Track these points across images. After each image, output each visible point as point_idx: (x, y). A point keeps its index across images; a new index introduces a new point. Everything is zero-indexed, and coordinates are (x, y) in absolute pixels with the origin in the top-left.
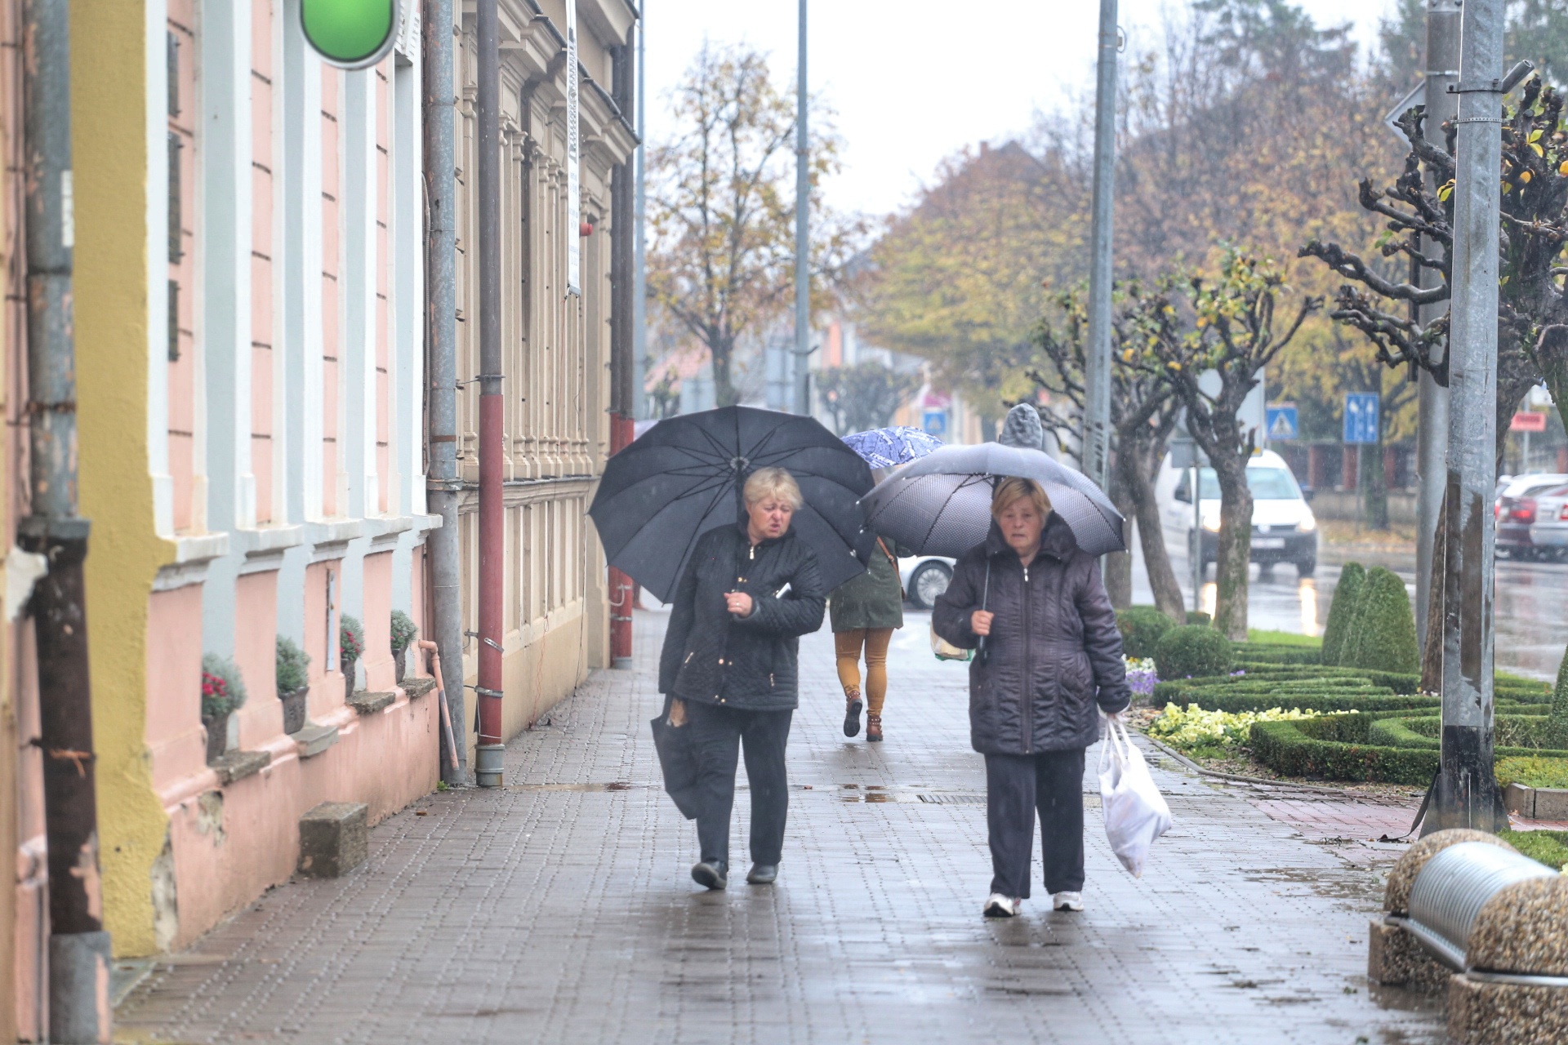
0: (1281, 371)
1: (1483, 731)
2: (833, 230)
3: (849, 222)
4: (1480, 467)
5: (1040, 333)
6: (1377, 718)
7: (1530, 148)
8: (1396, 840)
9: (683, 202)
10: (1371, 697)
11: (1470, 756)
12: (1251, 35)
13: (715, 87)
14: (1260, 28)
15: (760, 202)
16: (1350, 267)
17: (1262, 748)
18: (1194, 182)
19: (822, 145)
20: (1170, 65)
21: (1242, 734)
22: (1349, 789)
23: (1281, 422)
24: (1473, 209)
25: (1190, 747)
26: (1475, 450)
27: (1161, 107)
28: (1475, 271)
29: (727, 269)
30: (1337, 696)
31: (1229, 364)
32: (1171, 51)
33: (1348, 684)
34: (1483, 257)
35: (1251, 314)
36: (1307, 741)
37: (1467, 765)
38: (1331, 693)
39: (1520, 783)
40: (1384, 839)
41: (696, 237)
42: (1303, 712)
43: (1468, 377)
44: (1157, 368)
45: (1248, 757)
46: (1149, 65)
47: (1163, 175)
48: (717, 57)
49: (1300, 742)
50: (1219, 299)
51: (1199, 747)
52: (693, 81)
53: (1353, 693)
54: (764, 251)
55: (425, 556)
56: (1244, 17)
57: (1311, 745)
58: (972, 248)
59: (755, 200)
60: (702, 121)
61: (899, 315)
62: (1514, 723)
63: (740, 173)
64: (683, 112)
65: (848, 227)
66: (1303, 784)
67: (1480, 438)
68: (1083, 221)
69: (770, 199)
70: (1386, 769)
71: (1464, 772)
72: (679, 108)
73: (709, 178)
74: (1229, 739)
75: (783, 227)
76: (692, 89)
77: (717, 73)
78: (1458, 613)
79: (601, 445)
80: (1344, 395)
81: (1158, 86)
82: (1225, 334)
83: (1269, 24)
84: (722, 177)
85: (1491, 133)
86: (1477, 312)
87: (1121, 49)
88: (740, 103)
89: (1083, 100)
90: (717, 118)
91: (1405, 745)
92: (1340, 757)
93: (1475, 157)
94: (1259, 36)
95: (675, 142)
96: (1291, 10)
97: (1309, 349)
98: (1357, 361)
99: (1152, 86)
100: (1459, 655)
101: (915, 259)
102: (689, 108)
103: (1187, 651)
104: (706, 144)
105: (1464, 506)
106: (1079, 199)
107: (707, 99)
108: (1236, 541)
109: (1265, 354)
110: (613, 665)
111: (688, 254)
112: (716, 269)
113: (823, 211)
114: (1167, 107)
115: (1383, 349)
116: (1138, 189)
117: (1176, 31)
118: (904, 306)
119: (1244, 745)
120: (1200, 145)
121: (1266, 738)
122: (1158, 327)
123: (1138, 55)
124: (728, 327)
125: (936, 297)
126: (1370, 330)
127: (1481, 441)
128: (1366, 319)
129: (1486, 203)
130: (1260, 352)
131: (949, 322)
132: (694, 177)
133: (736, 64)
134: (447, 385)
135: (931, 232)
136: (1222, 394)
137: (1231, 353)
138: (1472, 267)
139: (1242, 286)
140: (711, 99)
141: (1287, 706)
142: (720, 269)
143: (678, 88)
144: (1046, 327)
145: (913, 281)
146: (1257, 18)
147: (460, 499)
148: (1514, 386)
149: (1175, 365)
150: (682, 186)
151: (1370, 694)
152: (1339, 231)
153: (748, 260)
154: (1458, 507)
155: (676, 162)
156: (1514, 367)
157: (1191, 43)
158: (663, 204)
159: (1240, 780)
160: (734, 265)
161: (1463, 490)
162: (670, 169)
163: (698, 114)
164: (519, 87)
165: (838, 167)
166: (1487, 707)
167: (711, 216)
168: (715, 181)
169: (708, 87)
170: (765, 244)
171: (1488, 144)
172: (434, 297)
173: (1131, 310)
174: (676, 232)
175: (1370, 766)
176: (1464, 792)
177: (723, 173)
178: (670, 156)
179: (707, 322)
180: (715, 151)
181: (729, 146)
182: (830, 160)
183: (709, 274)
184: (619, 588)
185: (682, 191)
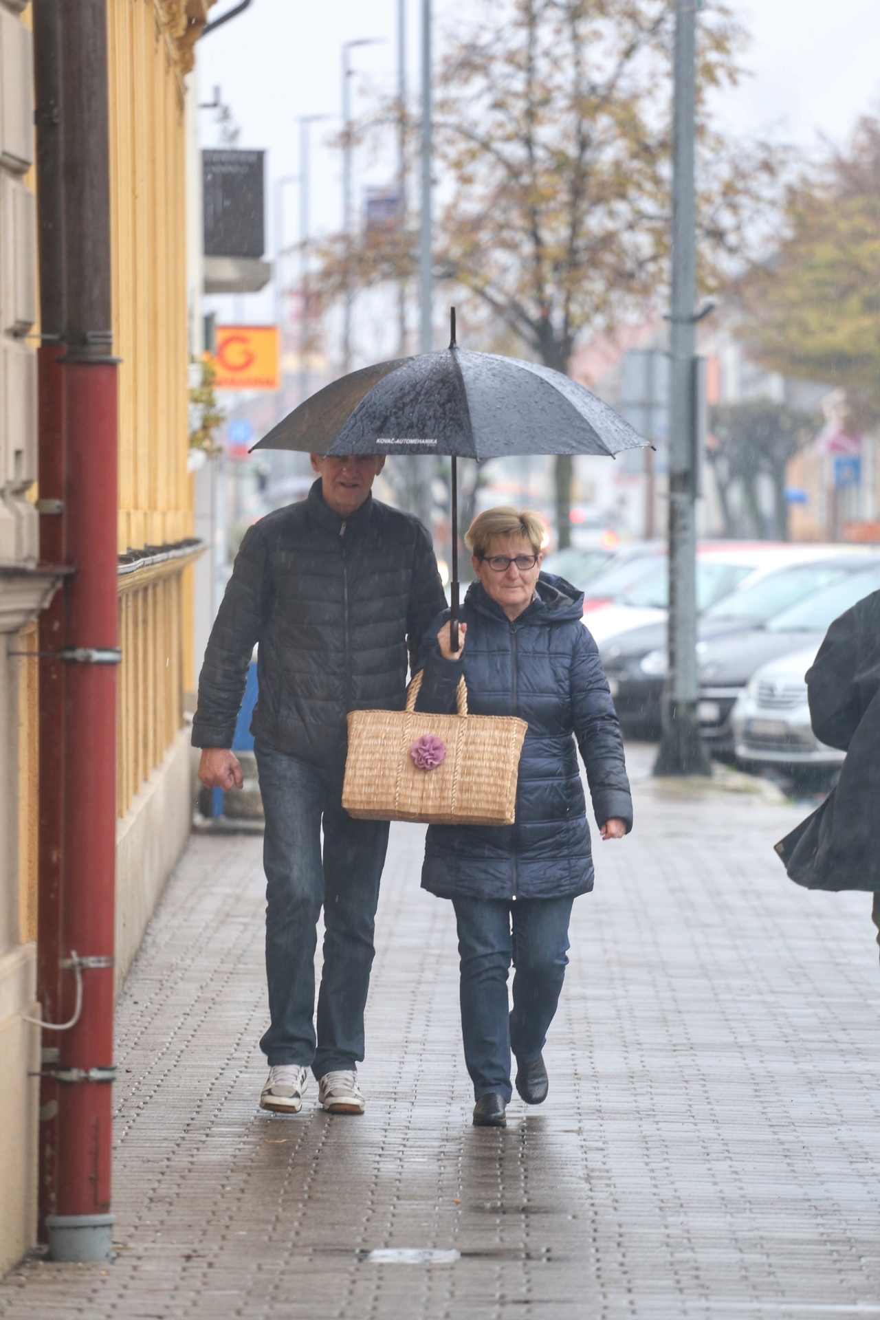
2: (725, 172)
3: (751, 157)
9: (499, 133)
15: (615, 131)
29: (566, 231)
41: (517, 186)
54: (621, 207)
59: (607, 127)
60: (526, 6)
61: (805, 330)
63: (584, 88)
65: (746, 166)
69: (630, 126)
73: (538, 96)
75: (649, 168)
84: (556, 95)
90: (549, 3)
95: (486, 38)
101: (825, 252)
104: (532, 40)
111: (506, 210)
112: (547, 236)
118: (811, 316)
124: (567, 322)
125: (854, 302)
132: (516, 95)
135: (847, 215)
142: (554, 234)
145: (826, 282)
150: (496, 107)
153: (596, 222)
155: (483, 69)
158: (468, 135)
160: (576, 226)
162: (478, 82)
165: (732, 74)
167: (540, 153)
168: (546, 102)
170: (622, 196)
174: (487, 176)
177: (559, 88)
178: (478, 60)
179: (534, 312)
180: (547, 54)
181: (567, 48)
182: (722, 65)
183: (538, 241)
184: (65, 963)
185: (499, 116)
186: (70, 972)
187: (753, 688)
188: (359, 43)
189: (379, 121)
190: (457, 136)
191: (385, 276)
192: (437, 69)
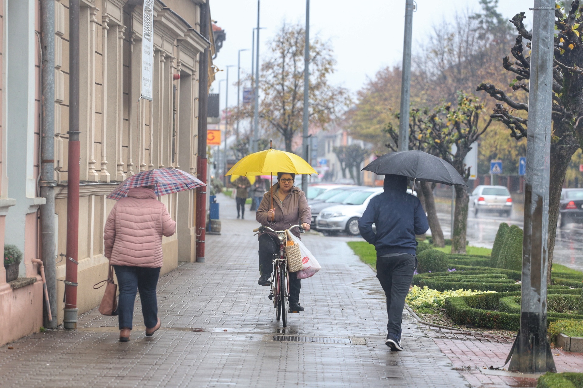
0: (496, 149)
1: (541, 315)
2: (330, 94)
3: (336, 90)
4: (542, 183)
5: (389, 128)
6: (504, 296)
7: (573, 33)
8: (497, 369)
9: (275, 83)
10: (504, 284)
11: (534, 327)
12: (490, 28)
13: (287, 41)
14: (493, 26)
16: (499, 95)
17: (449, 310)
18: (466, 79)
19: (327, 63)
20: (459, 38)
21: (442, 302)
22: (485, 333)
23: (496, 167)
24: (540, 53)
25: (418, 308)
26: (539, 174)
27: (455, 53)
28: (541, 84)
29: (291, 107)
30: (489, 284)
31: (460, 141)
32: (460, 32)
33: (496, 277)
34: (545, 77)
35: (469, 121)
36: (468, 309)
37: (533, 332)
38: (487, 282)
39: (564, 334)
40: (492, 368)
41: (280, 96)
42: (473, 291)
43: (536, 137)
44: (431, 142)
45: (444, 313)
46: (451, 38)
47: (455, 77)
48: (288, 29)
49: (464, 309)
50: (455, 114)
51: (422, 308)
52: (279, 38)
53: (496, 282)
55: (38, 218)
56: (487, 22)
57: (469, 311)
58: (386, 103)
59: (302, 82)
60: (283, 53)
61: (362, 128)
62: (566, 298)
63: (296, 72)
64: (276, 49)
65: (336, 93)
66: (464, 329)
67: (542, 168)
68: (426, 93)
69: (307, 82)
70: (503, 323)
71: (532, 335)
72: (274, 49)
73: (285, 74)
74: (436, 304)
75: (312, 92)
76: (279, 41)
77: (288, 35)
78: (529, 256)
79: (191, 169)
80: (520, 157)
81: (455, 45)
82: (458, 129)
83: (497, 25)
84: (290, 74)
85: (550, 15)
86: (541, 104)
87: (414, 10)
88: (297, 47)
89: (427, 50)
90: (288, 52)
91: (513, 312)
92: (482, 316)
93: (541, 27)
94: (493, 29)
95: (273, 61)
96: (504, 20)
97: (506, 140)
98: (524, 145)
99: (452, 45)
100: (530, 277)
101: (367, 107)
102: (278, 48)
103: (430, 260)
104: (284, 61)
105: (533, 202)
106: (425, 85)
107: (284, 45)
108: (462, 212)
109: (474, 137)
110: (197, 261)
111: (277, 102)
112: (287, 108)
113: (327, 87)
114: (458, 53)
115: (513, 131)
116: (446, 82)
117: (462, 26)
118: (364, 124)
119: (443, 308)
120: (469, 67)
121: (450, 306)
122: (431, 125)
123: (447, 34)
124: (291, 129)
125: (375, 121)
126: (507, 123)
127: (542, 170)
128: (505, 118)
129: (546, 50)
130: (473, 136)
131: (379, 130)
132: (279, 74)
133: (295, 32)
134: (50, 135)
135: (374, 98)
136: (457, 153)
137: (461, 136)
138: (539, 82)
139: (466, 110)
140: (286, 46)
141: (466, 288)
142: (288, 108)
143: (274, 41)
144: (391, 126)
145: (367, 115)
146: (492, 22)
147: (57, 191)
148: (570, 148)
149: (438, 141)
150: (275, 77)
151: (504, 283)
152: (518, 98)
153: (299, 105)
154: (530, 202)
155: (272, 68)
156: (570, 140)
157: (467, 30)
158: (268, 83)
159: (436, 326)
160: (294, 106)
161: (533, 194)
162: (271, 71)
163: (281, 50)
164: (122, 6)
166: (543, 303)
167: (285, 88)
168: (287, 75)
169: (285, 41)
171: (548, 20)
172: (44, 93)
173: (421, 119)
174: (272, 93)
175: (495, 322)
176: (531, 346)
177: (290, 72)
178: (270, 65)
179: (283, 127)
180: (287, 64)
181: (292, 62)
182: (330, 68)
183: (284, 109)
184: (199, 228)
185: (275, 79)
186: (200, 230)
187: (320, 214)
188: (242, 50)
189: (246, 80)
190: (265, 83)
191: (247, 117)
192: (260, 67)
